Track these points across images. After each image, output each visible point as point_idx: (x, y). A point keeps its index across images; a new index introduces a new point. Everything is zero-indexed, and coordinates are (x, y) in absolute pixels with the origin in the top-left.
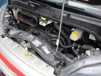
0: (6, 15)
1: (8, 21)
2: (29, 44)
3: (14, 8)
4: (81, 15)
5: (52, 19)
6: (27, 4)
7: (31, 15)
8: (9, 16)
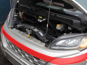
0: (15, 15)
1: (16, 19)
2: (31, 31)
3: (20, 11)
4: (63, 15)
5: (46, 17)
6: (30, 8)
7: (33, 15)
8: (17, 15)
